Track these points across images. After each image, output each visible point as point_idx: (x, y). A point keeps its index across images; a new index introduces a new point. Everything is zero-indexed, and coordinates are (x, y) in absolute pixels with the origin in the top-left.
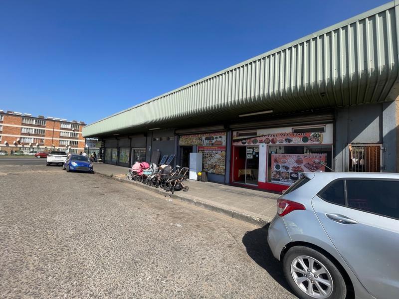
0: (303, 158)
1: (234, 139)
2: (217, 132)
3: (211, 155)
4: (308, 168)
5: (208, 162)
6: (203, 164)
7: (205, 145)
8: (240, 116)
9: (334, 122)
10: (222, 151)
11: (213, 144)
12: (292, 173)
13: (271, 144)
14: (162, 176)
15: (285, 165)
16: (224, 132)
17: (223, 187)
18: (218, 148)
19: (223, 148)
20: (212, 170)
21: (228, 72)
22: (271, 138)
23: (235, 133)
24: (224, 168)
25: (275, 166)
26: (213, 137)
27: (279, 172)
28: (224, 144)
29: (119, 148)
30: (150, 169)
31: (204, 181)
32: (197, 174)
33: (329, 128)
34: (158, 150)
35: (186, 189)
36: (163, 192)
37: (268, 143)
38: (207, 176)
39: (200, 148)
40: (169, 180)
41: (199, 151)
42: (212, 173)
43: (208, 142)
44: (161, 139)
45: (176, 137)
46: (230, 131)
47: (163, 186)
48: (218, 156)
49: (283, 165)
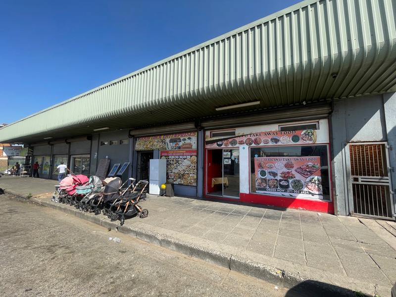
0: (293, 162)
1: (206, 140)
2: (185, 132)
3: (177, 162)
4: (301, 173)
5: (173, 171)
6: (167, 174)
7: (170, 149)
8: (217, 109)
9: (329, 117)
10: (191, 156)
11: (179, 148)
12: (280, 181)
13: (253, 145)
14: (105, 197)
15: (273, 170)
16: (194, 131)
17: (196, 203)
18: (187, 152)
19: (193, 151)
20: (179, 180)
21: (203, 49)
22: (253, 138)
23: (208, 133)
24: (195, 177)
25: (259, 173)
26: (179, 139)
27: (265, 180)
28: (194, 147)
29: (53, 157)
30: (88, 185)
31: (169, 196)
32: (160, 187)
33: (323, 124)
34: (107, 157)
35: (144, 214)
36: (106, 223)
37: (251, 144)
38: (173, 189)
39: (164, 153)
40: (118, 201)
41: (161, 157)
42: (179, 184)
43: (174, 145)
44: (111, 143)
45: (131, 140)
46: (202, 131)
47: (106, 211)
48: (187, 162)
49: (270, 170)
